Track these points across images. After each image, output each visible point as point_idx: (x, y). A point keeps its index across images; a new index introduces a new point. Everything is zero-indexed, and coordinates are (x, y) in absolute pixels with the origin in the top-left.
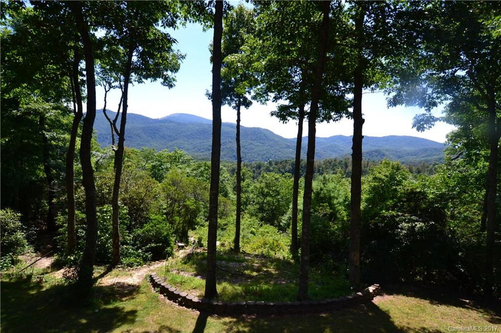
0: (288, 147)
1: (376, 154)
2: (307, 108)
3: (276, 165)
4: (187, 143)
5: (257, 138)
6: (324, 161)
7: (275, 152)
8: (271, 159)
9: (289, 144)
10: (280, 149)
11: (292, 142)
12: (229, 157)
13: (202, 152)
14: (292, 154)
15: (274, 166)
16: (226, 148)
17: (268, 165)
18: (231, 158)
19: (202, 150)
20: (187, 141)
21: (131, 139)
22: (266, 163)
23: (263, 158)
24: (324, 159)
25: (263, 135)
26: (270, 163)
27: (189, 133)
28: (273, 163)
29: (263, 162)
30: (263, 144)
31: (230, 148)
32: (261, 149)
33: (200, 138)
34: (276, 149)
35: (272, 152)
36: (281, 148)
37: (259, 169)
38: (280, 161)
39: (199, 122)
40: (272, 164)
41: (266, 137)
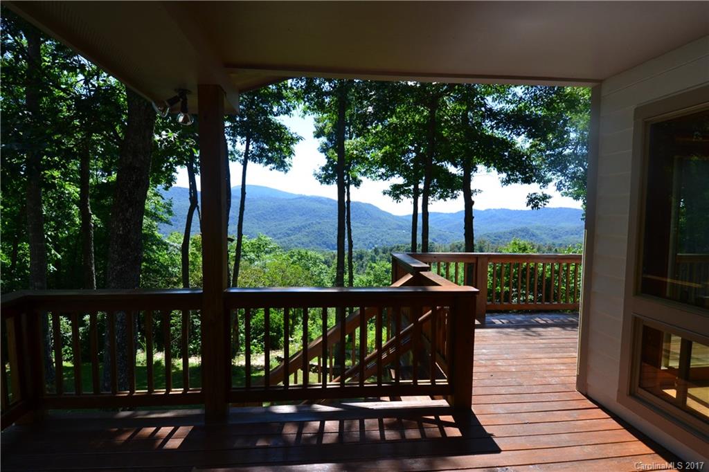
0: (401, 227)
1: (523, 234)
2: (421, 186)
3: (384, 253)
4: (257, 226)
5: (357, 216)
6: (451, 246)
7: (383, 236)
8: (376, 246)
9: (400, 223)
10: (389, 231)
11: (405, 220)
12: (317, 244)
13: (278, 239)
14: (405, 237)
15: (381, 254)
16: (313, 231)
17: (374, 254)
18: (320, 245)
19: (279, 236)
20: (258, 223)
21: (177, 223)
22: (370, 251)
23: (365, 245)
24: (451, 244)
25: (363, 212)
26: (376, 251)
27: (260, 212)
28: (380, 250)
29: (365, 250)
30: (364, 224)
31: (319, 232)
32: (362, 231)
33: (275, 219)
34: (383, 231)
35: (378, 235)
36: (390, 229)
37: (361, 260)
38: (389, 247)
39: (273, 196)
40: (378, 251)
41: (368, 214)
